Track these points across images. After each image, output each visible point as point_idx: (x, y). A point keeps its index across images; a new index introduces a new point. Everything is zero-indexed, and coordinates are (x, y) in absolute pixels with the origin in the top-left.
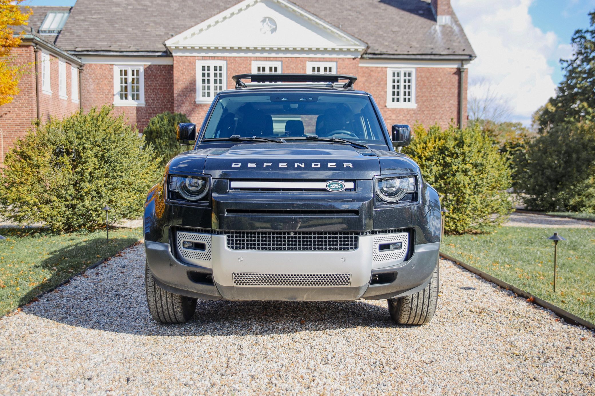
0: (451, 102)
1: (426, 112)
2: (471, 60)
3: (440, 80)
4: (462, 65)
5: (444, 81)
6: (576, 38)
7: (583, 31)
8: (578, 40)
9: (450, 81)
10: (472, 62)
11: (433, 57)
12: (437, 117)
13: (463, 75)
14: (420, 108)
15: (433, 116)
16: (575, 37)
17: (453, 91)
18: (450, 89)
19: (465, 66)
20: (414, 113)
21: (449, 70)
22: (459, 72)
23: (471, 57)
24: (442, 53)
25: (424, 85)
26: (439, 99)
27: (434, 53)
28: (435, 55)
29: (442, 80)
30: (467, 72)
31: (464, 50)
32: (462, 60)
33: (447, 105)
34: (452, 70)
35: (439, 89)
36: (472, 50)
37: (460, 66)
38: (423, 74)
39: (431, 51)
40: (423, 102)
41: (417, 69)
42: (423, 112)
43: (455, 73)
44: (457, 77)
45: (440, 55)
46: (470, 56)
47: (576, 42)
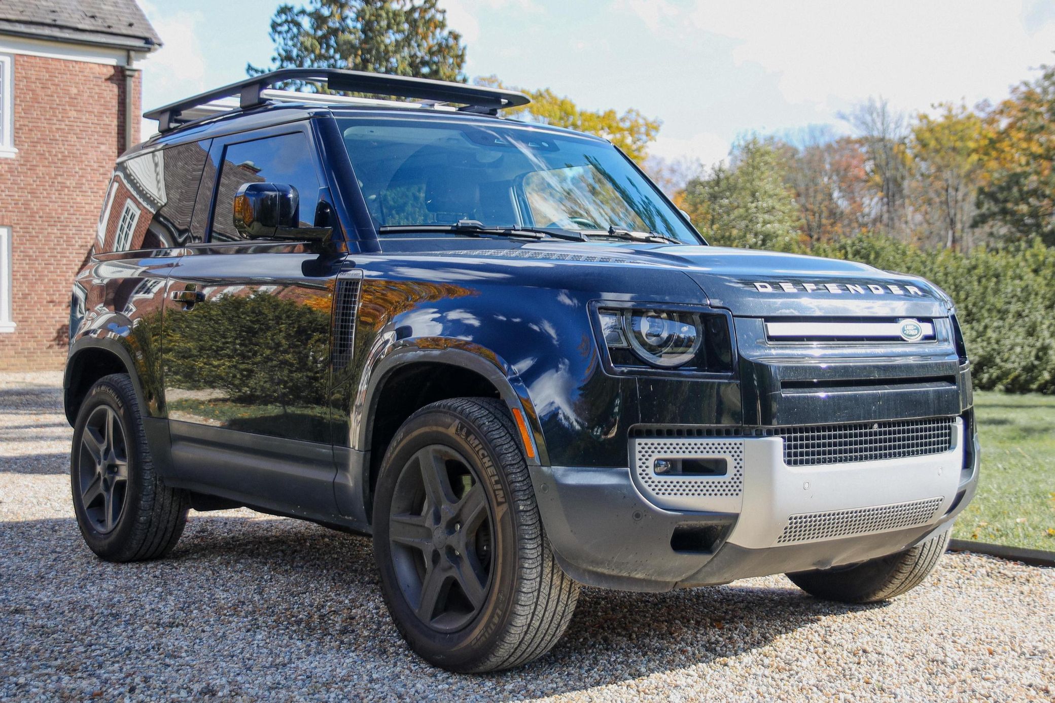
0: (103, 148)
1: (40, 170)
2: (149, 50)
3: (74, 91)
4: (129, 59)
5: (86, 95)
6: (281, 25)
7: (296, 10)
8: (285, 28)
9: (100, 96)
10: (149, 55)
11: (56, 33)
12: (68, 183)
13: (131, 83)
14: (25, 159)
15: (60, 179)
16: (279, 21)
17: (107, 121)
18: (100, 115)
19: (135, 65)
20: (11, 171)
21: (97, 69)
22: (121, 76)
23: (149, 44)
24: (80, 26)
25: (35, 100)
26: (73, 138)
27: (58, 23)
28: (61, 27)
29: (80, 93)
30: (140, 78)
31: (131, 25)
32: (128, 49)
33: (92, 155)
34: (105, 70)
35: (73, 114)
36: (149, 29)
37: (123, 63)
38: (32, 74)
39: (53, 16)
40: (34, 144)
41: (16, 57)
42: (32, 168)
43: (110, 79)
44: (115, 89)
45: (77, 30)
46: (147, 41)
47: (280, 33)
